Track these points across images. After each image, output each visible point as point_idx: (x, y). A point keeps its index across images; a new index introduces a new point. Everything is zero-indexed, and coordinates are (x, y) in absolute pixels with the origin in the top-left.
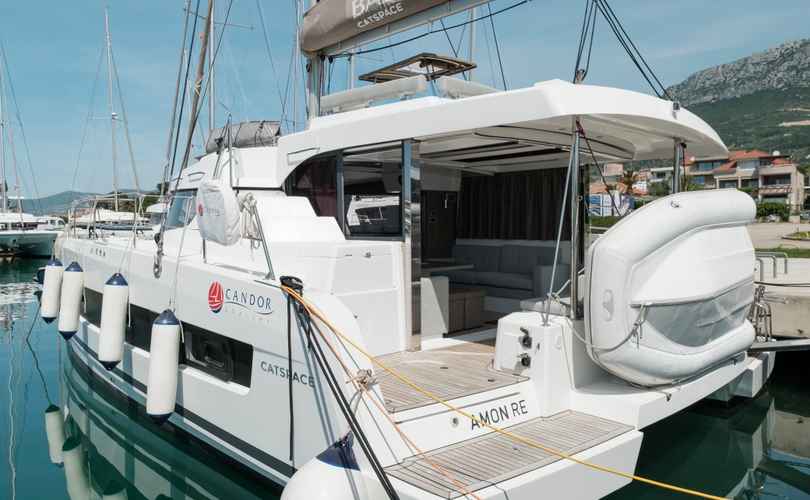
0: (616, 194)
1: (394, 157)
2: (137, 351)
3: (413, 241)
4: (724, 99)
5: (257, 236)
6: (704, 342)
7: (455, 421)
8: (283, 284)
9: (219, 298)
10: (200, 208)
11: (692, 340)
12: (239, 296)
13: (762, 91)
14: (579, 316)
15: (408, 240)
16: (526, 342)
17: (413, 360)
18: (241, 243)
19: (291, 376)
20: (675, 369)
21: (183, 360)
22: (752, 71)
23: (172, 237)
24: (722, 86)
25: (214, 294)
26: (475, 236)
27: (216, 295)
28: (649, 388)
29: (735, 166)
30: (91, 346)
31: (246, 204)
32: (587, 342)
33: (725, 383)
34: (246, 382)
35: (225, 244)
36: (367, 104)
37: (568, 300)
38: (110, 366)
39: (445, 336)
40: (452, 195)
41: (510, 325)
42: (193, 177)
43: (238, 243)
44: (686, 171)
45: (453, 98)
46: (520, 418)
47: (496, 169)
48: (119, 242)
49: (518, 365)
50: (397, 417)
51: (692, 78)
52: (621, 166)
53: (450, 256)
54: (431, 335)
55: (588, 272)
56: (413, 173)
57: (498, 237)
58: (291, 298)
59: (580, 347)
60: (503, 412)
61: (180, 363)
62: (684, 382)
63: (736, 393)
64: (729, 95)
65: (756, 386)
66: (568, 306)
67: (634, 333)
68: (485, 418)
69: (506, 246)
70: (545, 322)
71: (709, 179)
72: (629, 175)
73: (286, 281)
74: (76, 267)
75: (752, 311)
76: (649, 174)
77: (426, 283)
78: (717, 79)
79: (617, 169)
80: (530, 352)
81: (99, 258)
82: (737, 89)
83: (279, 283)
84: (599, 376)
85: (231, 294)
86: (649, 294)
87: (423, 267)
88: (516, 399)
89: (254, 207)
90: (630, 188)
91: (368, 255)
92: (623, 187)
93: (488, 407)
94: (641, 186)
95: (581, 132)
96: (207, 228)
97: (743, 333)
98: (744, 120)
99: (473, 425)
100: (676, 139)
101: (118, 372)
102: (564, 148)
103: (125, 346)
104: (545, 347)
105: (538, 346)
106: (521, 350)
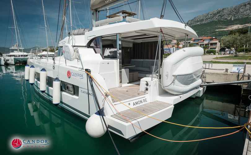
0: (174, 48)
1: (114, 38)
2: (50, 88)
3: (119, 60)
4: (203, 24)
5: (79, 59)
6: (190, 84)
7: (129, 104)
8: (86, 71)
9: (70, 75)
10: (64, 51)
11: (187, 83)
12: (75, 74)
13: (212, 22)
14: (160, 78)
15: (118, 60)
16: (147, 84)
17: (119, 89)
18: (75, 61)
19: (88, 94)
20: (182, 91)
21: (62, 90)
22: (210, 16)
23: (57, 59)
24: (202, 20)
25: (69, 73)
26: (136, 59)
27: (69, 74)
28: (176, 95)
29: (204, 41)
30: (38, 86)
31: (75, 50)
32: (162, 84)
33: (194, 94)
34: (78, 95)
35: (71, 61)
36: (108, 24)
37: (158, 74)
38: (43, 92)
39: (128, 83)
40: (130, 48)
41: (143, 80)
42: (63, 43)
43: (74, 60)
44: (192, 42)
45: (130, 22)
46: (146, 103)
47: (141, 41)
48: (44, 60)
49: (145, 90)
50: (115, 103)
51: (195, 18)
52: (176, 41)
53: (130, 63)
54: (125, 83)
55: (162, 68)
56: (119, 42)
57: (142, 59)
58: (88, 74)
59: (160, 86)
60: (141, 102)
61: (61, 91)
62: (185, 93)
63: (197, 96)
64: (204, 23)
65: (201, 94)
66: (157, 76)
67: (173, 82)
68: (137, 103)
69: (144, 61)
70: (152, 80)
71: (197, 44)
72: (178, 43)
73: (86, 70)
74: (33, 66)
75: (201, 76)
76: (183, 43)
77: (123, 70)
78: (201, 18)
79: (175, 41)
80: (148, 87)
81: (39, 64)
82: (206, 21)
83: (85, 71)
84: (164, 92)
85: (73, 74)
86: (177, 73)
87: (122, 66)
88: (144, 98)
89: (78, 51)
90: (178, 46)
91: (108, 63)
92: (176, 46)
93: (137, 100)
94: (181, 46)
95: (162, 32)
96: (66, 56)
97: (199, 82)
98: (207, 29)
99: (134, 105)
100: (186, 34)
101: (46, 93)
102: (158, 36)
103: (47, 87)
104: (152, 86)
105: (150, 86)
106: (146, 87)
